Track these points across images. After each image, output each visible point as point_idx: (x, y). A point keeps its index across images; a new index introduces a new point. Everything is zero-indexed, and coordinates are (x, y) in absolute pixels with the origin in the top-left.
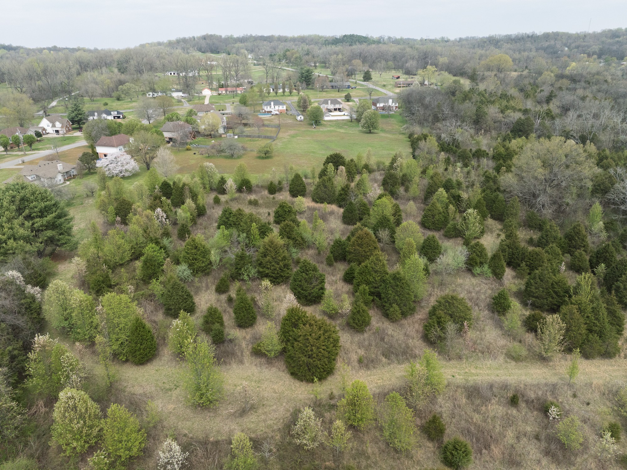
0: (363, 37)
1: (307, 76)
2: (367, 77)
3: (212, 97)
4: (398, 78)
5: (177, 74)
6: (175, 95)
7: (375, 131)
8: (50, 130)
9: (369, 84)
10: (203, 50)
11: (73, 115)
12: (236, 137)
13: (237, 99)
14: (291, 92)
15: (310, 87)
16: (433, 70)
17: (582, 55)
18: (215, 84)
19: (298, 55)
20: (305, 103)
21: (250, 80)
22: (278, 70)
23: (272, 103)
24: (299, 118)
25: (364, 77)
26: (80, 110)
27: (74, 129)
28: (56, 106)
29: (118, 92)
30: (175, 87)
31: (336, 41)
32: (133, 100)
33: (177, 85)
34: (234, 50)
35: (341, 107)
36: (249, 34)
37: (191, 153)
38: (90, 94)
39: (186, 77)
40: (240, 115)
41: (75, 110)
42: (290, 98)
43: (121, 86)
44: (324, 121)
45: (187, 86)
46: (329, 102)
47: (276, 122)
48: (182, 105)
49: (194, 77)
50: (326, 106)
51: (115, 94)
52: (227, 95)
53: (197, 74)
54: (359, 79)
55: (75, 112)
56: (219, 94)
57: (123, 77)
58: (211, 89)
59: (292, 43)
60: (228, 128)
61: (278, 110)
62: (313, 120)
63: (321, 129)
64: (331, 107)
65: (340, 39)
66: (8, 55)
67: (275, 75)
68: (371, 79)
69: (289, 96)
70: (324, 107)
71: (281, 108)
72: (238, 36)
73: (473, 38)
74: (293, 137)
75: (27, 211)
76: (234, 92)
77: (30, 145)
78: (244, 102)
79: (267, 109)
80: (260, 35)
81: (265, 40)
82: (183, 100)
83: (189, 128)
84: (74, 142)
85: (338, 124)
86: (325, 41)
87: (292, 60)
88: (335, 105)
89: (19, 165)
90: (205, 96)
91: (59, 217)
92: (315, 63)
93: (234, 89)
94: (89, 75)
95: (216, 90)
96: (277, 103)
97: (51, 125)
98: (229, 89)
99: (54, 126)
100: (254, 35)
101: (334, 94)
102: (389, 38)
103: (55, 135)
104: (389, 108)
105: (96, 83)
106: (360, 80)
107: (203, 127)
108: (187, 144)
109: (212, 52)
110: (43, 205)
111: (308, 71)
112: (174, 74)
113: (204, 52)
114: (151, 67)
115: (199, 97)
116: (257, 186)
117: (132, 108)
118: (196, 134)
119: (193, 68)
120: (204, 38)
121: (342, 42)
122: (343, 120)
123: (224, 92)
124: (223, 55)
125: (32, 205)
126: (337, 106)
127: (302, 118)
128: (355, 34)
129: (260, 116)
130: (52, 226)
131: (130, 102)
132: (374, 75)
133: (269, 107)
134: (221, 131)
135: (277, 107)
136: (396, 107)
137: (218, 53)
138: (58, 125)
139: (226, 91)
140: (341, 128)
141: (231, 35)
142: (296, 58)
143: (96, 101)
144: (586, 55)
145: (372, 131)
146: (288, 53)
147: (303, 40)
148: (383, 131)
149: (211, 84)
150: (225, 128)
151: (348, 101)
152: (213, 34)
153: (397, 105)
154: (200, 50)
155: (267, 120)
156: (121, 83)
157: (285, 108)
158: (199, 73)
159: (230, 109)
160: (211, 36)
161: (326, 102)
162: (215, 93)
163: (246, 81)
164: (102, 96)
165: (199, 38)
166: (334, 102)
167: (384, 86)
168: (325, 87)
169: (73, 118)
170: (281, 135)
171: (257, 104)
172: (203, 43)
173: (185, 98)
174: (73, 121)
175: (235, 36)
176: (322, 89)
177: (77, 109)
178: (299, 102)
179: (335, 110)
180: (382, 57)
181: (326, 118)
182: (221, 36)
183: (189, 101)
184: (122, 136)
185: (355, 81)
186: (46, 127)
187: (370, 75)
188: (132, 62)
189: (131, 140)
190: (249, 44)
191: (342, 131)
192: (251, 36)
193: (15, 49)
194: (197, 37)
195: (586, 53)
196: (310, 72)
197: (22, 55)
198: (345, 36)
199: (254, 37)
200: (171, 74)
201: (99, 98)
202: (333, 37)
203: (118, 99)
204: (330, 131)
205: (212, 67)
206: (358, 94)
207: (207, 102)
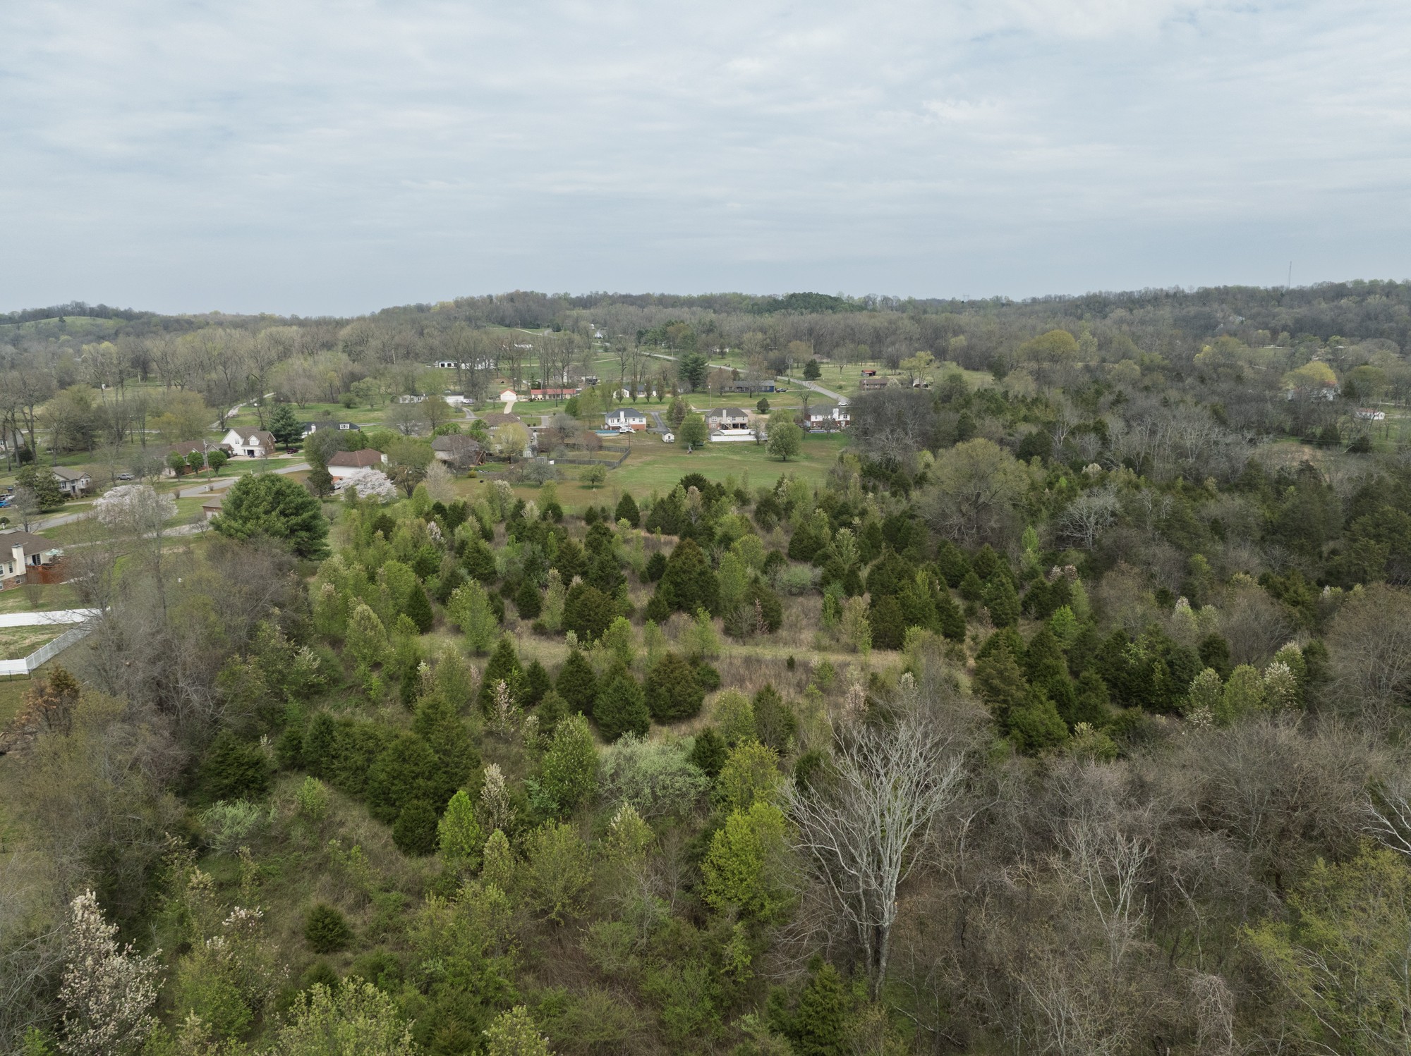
0: (830, 297)
1: (695, 370)
2: (812, 372)
3: (516, 405)
4: (874, 373)
5: (455, 365)
6: (451, 400)
7: (792, 457)
8: (239, 450)
9: (812, 386)
10: (507, 322)
11: (278, 425)
12: (552, 462)
13: (562, 408)
14: (660, 397)
15: (699, 389)
16: (928, 358)
17: (1260, 331)
18: (525, 383)
19: (689, 332)
20: (680, 413)
21: (589, 377)
22: (644, 358)
23: (622, 414)
24: (666, 438)
25: (805, 373)
26: (290, 418)
27: (278, 449)
28: (238, 416)
29: (348, 394)
30: (452, 387)
31: (773, 305)
32: (375, 407)
33: (455, 384)
34: (569, 323)
35: (745, 421)
36: (601, 292)
37: (477, 481)
38: (299, 396)
39: (472, 371)
40: (562, 429)
41: (282, 418)
42: (659, 407)
43: (356, 384)
44: (711, 443)
45: (474, 385)
46: (724, 412)
47: (626, 443)
48: (463, 417)
49: (487, 370)
50: (718, 420)
51: (342, 397)
52: (545, 401)
53: (492, 367)
54: (798, 375)
55: (282, 422)
56: (531, 400)
57: (357, 368)
58: (518, 393)
59: (686, 309)
60: (540, 450)
61: (633, 426)
62: (688, 441)
63: (701, 454)
64: (728, 420)
65: (782, 301)
66: (130, 329)
67: (639, 367)
68: (820, 375)
69: (658, 403)
70: (713, 421)
71: (637, 422)
72: (579, 295)
73: (1060, 297)
74: (648, 464)
75: (282, 506)
76: (558, 395)
77: (217, 468)
78: (573, 410)
79: (612, 423)
80: (623, 293)
81: (632, 304)
82: (464, 409)
83: (475, 446)
84: (283, 466)
85: (733, 447)
86: (753, 305)
87: (678, 341)
88: (734, 417)
89: (206, 493)
90: (505, 404)
91: (315, 517)
92: (722, 348)
93: (559, 391)
94: (298, 363)
95: (525, 393)
96: (630, 413)
97: (241, 441)
98: (550, 391)
99: (246, 443)
100: (610, 294)
101: (739, 401)
102: (886, 299)
103: (248, 458)
104: (835, 424)
105: (310, 377)
106: (800, 378)
107: (498, 447)
108: (470, 469)
109: (525, 326)
110: (300, 500)
111: (696, 361)
112: (449, 365)
113: (508, 326)
114: (408, 353)
115: (494, 404)
116: (572, 516)
117: (375, 420)
118: (486, 456)
119: (483, 355)
120: (512, 298)
121: (786, 308)
122: (744, 442)
123: (540, 397)
124: (546, 332)
125: (287, 499)
126: (739, 420)
127: (672, 437)
128: (814, 292)
129: (599, 435)
130: (307, 527)
131: (369, 410)
132: (828, 369)
133: (616, 421)
134: (528, 453)
135: (631, 421)
136: (847, 422)
137: (538, 327)
138: (254, 441)
139: (544, 394)
140: (738, 453)
141: (566, 294)
142: (685, 337)
143: (308, 408)
144: (1267, 332)
145: (787, 458)
146: (670, 329)
147: (707, 302)
148: (809, 458)
149: (518, 382)
150: (533, 449)
151: (763, 412)
152: (528, 290)
153: (848, 419)
154: (502, 322)
155: (610, 440)
156: (355, 377)
157: (644, 421)
158: (496, 365)
159: (546, 422)
160: (525, 294)
161: (718, 413)
162: (523, 399)
163: (583, 378)
164: (320, 400)
165: (501, 299)
166: (734, 412)
167: (840, 387)
168: (727, 389)
169: (278, 431)
170: (628, 461)
171: (594, 416)
172: (508, 309)
173: (468, 405)
174: (279, 436)
175: (573, 296)
176: (721, 392)
177: (285, 415)
178: (670, 412)
179: (735, 426)
180: (851, 335)
181: (715, 439)
182: (544, 295)
183: (476, 410)
184: (369, 452)
185: (787, 379)
186: (233, 445)
187: (817, 369)
188: (374, 343)
189: (384, 458)
190: (599, 311)
191: (737, 457)
192: (605, 295)
193: (140, 316)
194: (497, 298)
195: (1269, 329)
196: (700, 362)
197: (154, 329)
198: (794, 296)
199: (611, 297)
200: (443, 365)
201: (312, 404)
202: (770, 297)
203: (348, 406)
204: (716, 458)
205: (521, 353)
206: (785, 402)
207: (507, 410)
